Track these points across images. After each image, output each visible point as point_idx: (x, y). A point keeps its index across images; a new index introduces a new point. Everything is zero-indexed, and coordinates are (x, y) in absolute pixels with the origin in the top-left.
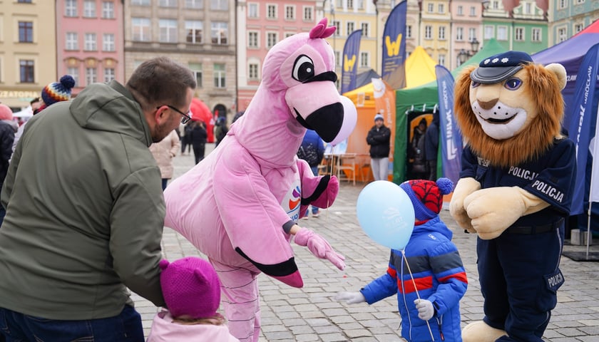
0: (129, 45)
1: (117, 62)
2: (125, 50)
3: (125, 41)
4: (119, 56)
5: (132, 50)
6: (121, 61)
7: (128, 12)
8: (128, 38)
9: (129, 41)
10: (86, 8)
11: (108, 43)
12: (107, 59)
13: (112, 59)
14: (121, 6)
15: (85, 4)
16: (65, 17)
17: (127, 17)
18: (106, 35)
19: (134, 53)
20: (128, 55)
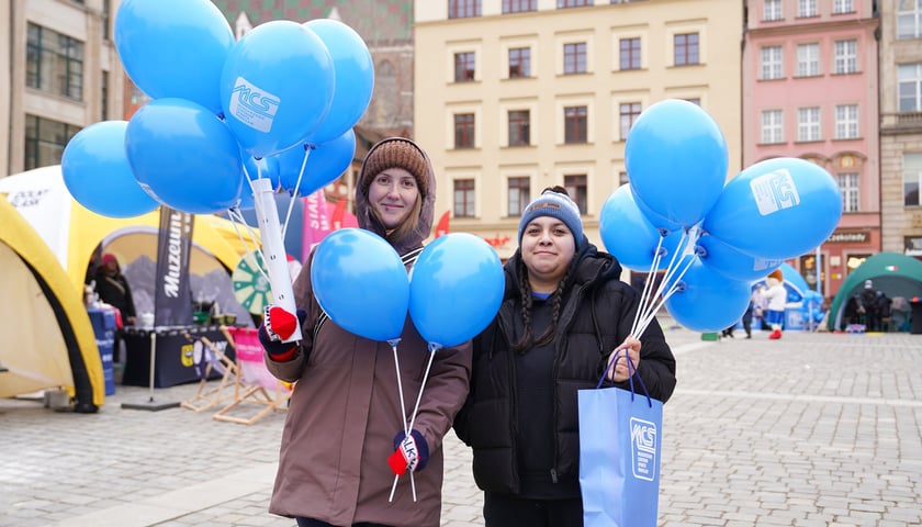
0: (889, 122)
1: (865, 159)
2: (882, 133)
3: (881, 116)
4: (870, 148)
5: (896, 132)
6: (873, 156)
7: (889, 54)
8: (888, 107)
9: (890, 115)
10: (801, 60)
11: (846, 124)
12: (842, 155)
13: (851, 154)
14: (875, 43)
15: (800, 50)
16: (759, 81)
17: (887, 66)
18: (840, 107)
19: (900, 139)
20: (888, 142)
